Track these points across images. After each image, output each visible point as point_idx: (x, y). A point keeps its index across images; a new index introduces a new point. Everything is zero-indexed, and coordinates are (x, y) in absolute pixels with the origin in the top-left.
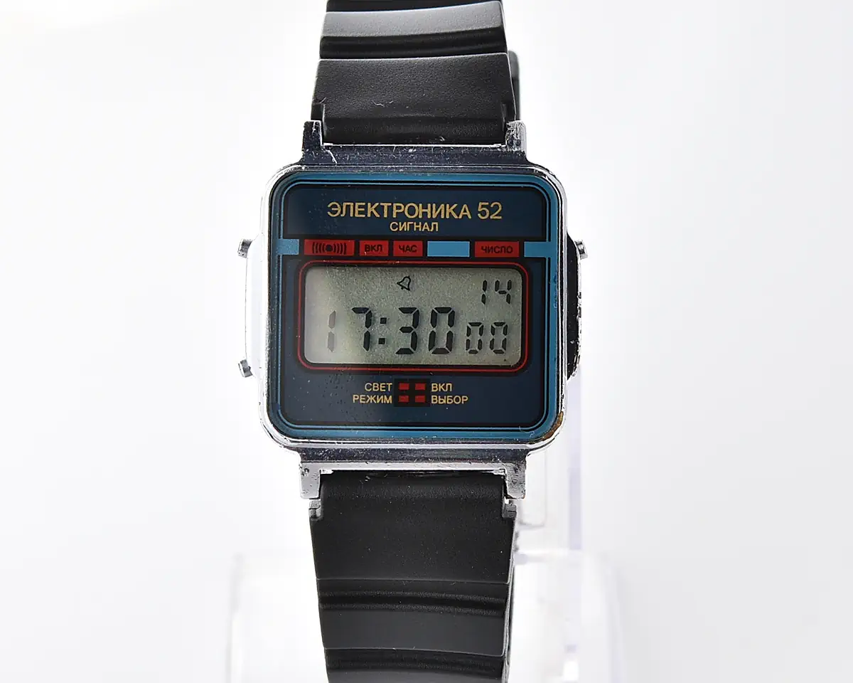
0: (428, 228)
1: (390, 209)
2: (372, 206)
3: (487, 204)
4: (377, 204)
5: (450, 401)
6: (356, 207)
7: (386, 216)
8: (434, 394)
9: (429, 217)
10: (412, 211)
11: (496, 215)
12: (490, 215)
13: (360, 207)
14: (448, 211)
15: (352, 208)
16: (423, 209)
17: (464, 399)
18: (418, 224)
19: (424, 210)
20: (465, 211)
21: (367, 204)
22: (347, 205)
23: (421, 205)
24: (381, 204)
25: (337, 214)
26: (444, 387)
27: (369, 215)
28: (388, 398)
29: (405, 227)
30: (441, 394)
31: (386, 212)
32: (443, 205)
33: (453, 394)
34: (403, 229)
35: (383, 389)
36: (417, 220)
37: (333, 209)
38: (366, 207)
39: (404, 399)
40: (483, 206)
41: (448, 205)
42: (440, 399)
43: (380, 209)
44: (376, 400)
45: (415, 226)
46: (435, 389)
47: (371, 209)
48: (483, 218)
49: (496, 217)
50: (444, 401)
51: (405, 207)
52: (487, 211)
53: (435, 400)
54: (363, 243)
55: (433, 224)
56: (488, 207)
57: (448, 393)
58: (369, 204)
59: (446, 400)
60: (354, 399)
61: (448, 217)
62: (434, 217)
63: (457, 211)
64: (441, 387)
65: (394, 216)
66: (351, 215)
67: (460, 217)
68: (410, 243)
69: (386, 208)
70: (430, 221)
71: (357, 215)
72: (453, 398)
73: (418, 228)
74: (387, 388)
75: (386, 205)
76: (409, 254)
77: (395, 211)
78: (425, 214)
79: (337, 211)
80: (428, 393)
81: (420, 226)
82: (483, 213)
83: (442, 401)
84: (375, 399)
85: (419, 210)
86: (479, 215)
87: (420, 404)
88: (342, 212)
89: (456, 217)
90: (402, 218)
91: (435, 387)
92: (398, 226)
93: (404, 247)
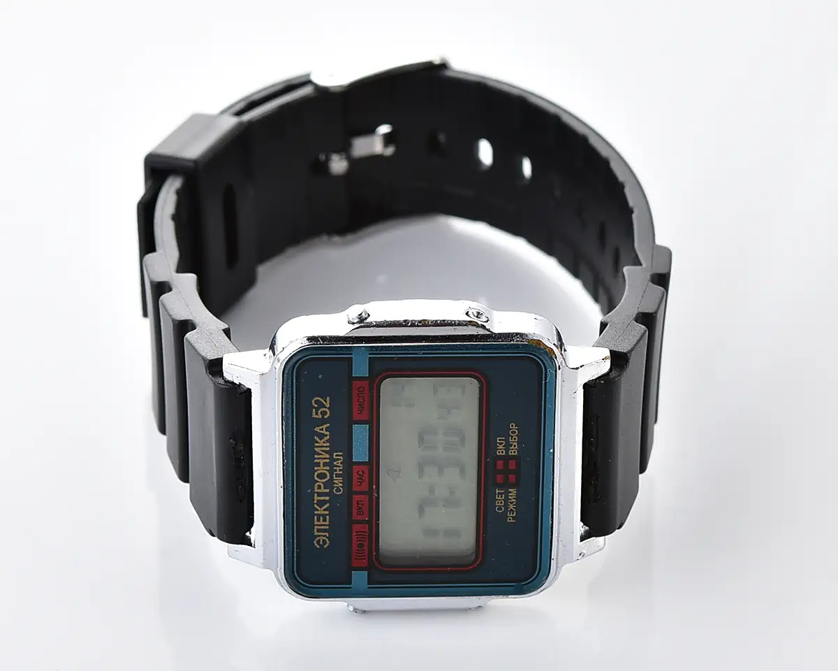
0: (339, 461)
1: (320, 494)
2: (318, 510)
3: (314, 410)
4: (316, 506)
5: (515, 439)
6: (318, 523)
7: (327, 498)
8: (507, 452)
9: (328, 461)
10: (322, 476)
11: (326, 402)
12: (326, 407)
13: (318, 520)
14: (322, 445)
15: (320, 527)
16: (319, 466)
17: (513, 427)
18: (336, 471)
19: (321, 465)
20: (322, 430)
21: (316, 515)
22: (318, 531)
23: (316, 468)
24: (315, 502)
25: (327, 540)
26: (501, 444)
27: (327, 512)
28: (511, 492)
29: (338, 482)
30: (508, 446)
31: (322, 498)
32: (316, 449)
33: (507, 436)
34: (341, 483)
35: (502, 497)
36: (331, 472)
37: (321, 543)
38: (319, 516)
39: (512, 478)
40: (317, 414)
41: (316, 445)
42: (513, 447)
43: (321, 503)
44: (513, 502)
45: (338, 472)
46: (502, 452)
47: (321, 511)
48: (328, 412)
49: (328, 402)
50: (515, 444)
51: (318, 482)
52: (321, 410)
53: (513, 452)
54: (355, 517)
55: (335, 457)
56: (317, 410)
57: (507, 440)
58: (316, 512)
59: (514, 441)
60: (511, 521)
61: (328, 444)
62: (328, 456)
63: (322, 436)
64: (501, 447)
65: (328, 490)
66: (327, 527)
67: (328, 433)
68: (355, 476)
69: (319, 498)
70: (332, 460)
71: (327, 523)
72: (512, 437)
73: (340, 470)
74: (501, 494)
75: (316, 498)
76: (366, 477)
77: (323, 490)
78: (325, 464)
79: (324, 540)
80: (507, 458)
81: (338, 469)
82: (324, 413)
83: (515, 446)
84: (511, 503)
85: (322, 469)
86: (326, 417)
87: (518, 465)
88: (325, 536)
89: (328, 437)
90: (329, 484)
91: (501, 451)
92: (338, 487)
93: (359, 482)
